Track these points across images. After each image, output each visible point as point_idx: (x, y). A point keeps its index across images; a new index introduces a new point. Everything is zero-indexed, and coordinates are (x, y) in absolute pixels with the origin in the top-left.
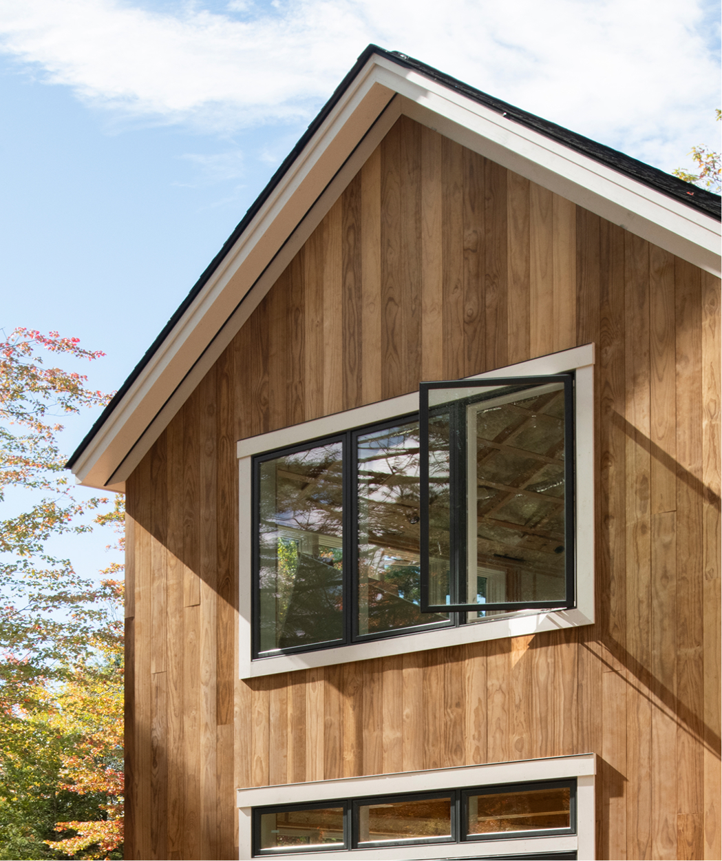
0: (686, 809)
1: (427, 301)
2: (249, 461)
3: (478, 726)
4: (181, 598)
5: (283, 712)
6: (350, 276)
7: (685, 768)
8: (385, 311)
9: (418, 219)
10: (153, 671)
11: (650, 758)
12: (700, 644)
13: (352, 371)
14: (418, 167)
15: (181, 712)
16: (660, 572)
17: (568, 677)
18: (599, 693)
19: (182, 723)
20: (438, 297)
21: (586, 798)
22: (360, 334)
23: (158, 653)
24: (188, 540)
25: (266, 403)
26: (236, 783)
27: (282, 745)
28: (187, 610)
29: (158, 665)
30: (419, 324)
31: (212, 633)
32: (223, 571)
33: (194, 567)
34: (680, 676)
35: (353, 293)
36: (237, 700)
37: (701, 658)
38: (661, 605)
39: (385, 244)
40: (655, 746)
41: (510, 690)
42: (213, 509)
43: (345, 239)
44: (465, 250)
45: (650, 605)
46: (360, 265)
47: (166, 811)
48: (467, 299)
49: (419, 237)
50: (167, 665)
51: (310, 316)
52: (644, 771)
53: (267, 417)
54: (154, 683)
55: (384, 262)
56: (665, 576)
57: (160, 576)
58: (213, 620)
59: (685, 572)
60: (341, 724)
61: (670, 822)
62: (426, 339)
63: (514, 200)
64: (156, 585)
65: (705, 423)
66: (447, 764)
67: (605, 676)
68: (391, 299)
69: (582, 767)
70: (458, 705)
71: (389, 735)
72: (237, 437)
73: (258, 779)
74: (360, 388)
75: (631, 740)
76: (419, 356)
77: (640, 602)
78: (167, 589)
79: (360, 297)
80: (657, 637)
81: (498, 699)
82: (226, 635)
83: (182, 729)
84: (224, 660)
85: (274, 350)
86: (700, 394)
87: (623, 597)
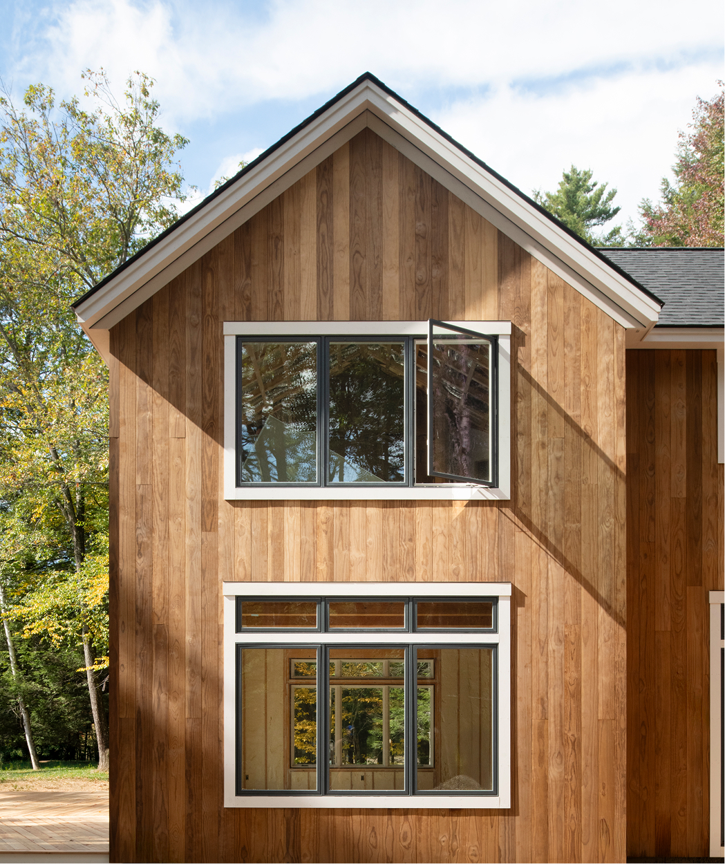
0: (570, 622)
1: (386, 261)
2: (234, 338)
3: (426, 556)
4: (166, 430)
5: (264, 528)
6: (323, 226)
7: (569, 596)
8: (353, 259)
9: (380, 204)
10: (138, 482)
11: (547, 589)
12: (579, 522)
13: (325, 294)
14: (380, 167)
15: (167, 517)
16: (553, 475)
17: (492, 532)
18: (513, 545)
19: (167, 526)
20: (396, 261)
21: (504, 608)
22: (332, 270)
23: (145, 470)
24: (174, 386)
25: (248, 299)
26: (220, 577)
27: (265, 552)
28: (173, 442)
29: (143, 479)
30: (380, 275)
31: (198, 461)
32: (207, 416)
33: (180, 407)
34: (566, 541)
35: (325, 240)
36: (220, 514)
37: (580, 531)
38: (554, 495)
39: (354, 213)
40: (550, 581)
41: (450, 535)
42: (198, 368)
43: (319, 199)
44: (417, 235)
45: (547, 494)
46: (332, 221)
47: (151, 593)
48: (418, 268)
49: (381, 216)
50: (152, 479)
51: (287, 246)
52: (543, 597)
53: (249, 310)
54: (140, 492)
55: (352, 225)
56: (557, 477)
57: (147, 410)
58: (199, 453)
59: (570, 477)
60: (315, 544)
61: (560, 629)
62: (385, 287)
63: (453, 214)
64: (142, 415)
65: (582, 388)
66: (402, 579)
67: (517, 534)
68: (357, 252)
69: (503, 591)
70: (411, 540)
71: (355, 554)
72: (221, 319)
73: (242, 574)
74: (331, 307)
75: (535, 576)
76: (380, 298)
77: (541, 491)
78: (152, 421)
79: (332, 244)
80: (552, 514)
81: (441, 539)
82: (210, 464)
83: (167, 531)
84: (209, 484)
85: (255, 262)
86: (579, 370)
87: (529, 486)
